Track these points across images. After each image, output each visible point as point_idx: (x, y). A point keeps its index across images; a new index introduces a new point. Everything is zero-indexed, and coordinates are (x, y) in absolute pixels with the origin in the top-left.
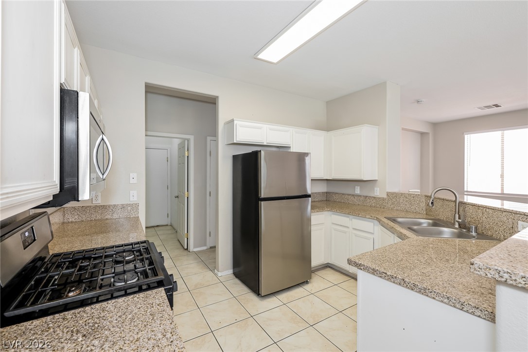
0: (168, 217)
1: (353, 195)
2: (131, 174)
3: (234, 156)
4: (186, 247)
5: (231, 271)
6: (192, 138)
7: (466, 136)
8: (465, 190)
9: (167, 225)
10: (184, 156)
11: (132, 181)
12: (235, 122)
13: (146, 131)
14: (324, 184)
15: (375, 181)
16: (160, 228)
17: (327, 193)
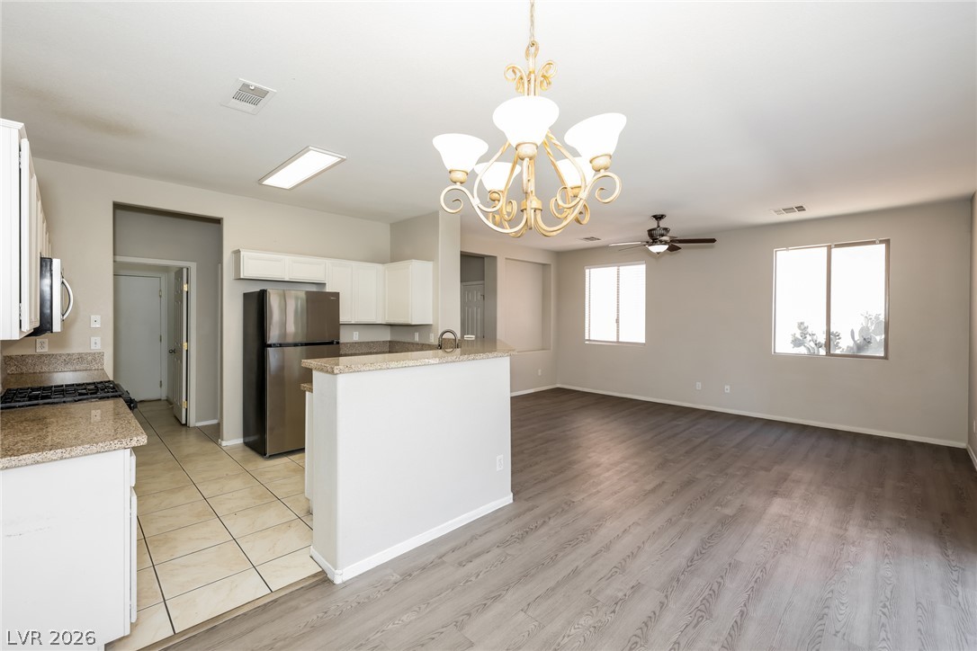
0: (161, 386)
1: (413, 344)
2: (92, 317)
3: (244, 294)
4: (184, 422)
5: (240, 441)
6: (193, 266)
7: (587, 271)
8: (587, 338)
9: (160, 400)
10: (182, 291)
11: (94, 325)
12: (242, 253)
13: (114, 254)
14: (388, 330)
15: (431, 325)
16: (146, 404)
17: (390, 342)
